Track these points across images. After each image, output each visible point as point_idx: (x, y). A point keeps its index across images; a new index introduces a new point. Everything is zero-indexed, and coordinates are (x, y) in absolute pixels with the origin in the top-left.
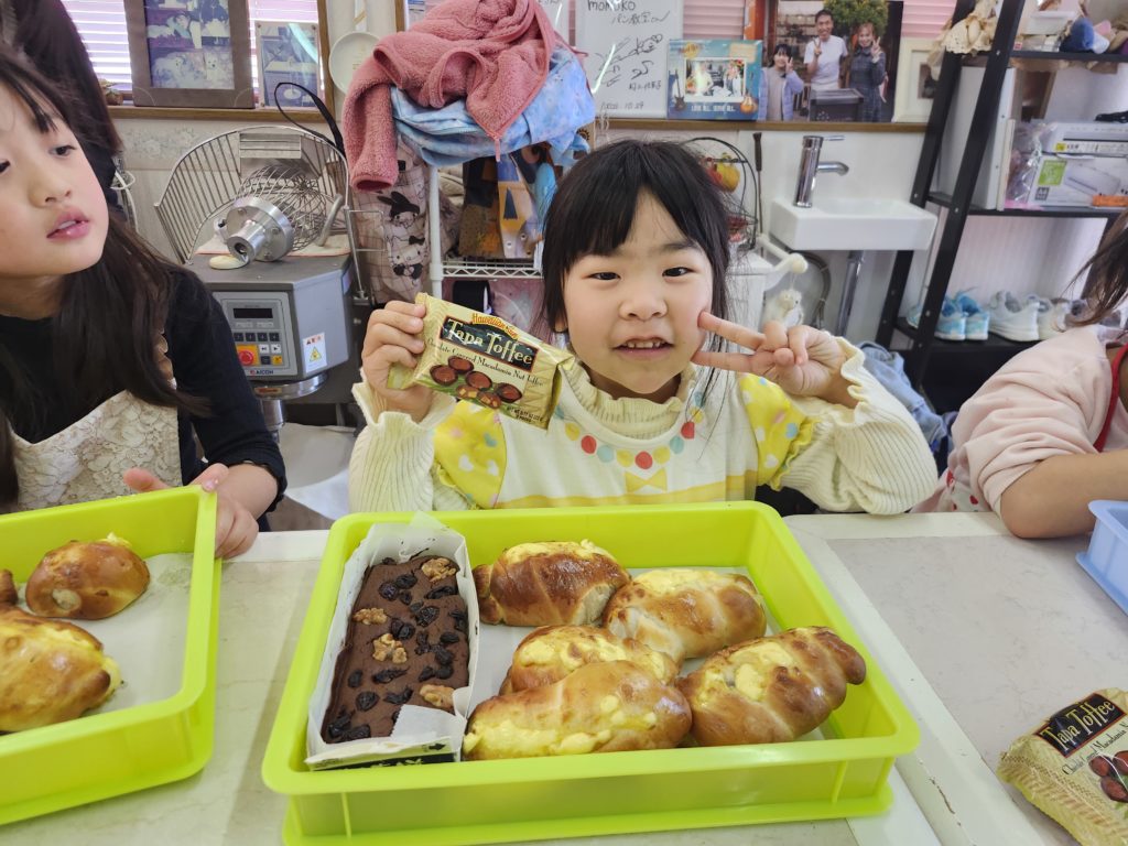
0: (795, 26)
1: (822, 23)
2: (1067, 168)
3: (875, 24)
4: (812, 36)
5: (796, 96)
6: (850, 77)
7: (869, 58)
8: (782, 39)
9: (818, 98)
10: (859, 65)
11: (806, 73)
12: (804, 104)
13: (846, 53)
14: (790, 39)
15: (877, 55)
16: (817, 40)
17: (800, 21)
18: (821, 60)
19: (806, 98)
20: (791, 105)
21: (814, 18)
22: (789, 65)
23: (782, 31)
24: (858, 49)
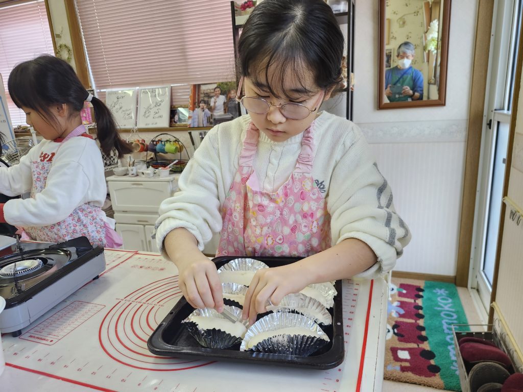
0: (207, 93)
1: (216, 91)
5: (208, 118)
6: (228, 110)
7: (234, 102)
10: (231, 105)
11: (211, 109)
12: (211, 120)
13: (226, 101)
16: (215, 97)
17: (209, 91)
18: (216, 104)
20: (206, 121)
21: (213, 90)
22: (205, 107)
23: (202, 95)
24: (230, 99)
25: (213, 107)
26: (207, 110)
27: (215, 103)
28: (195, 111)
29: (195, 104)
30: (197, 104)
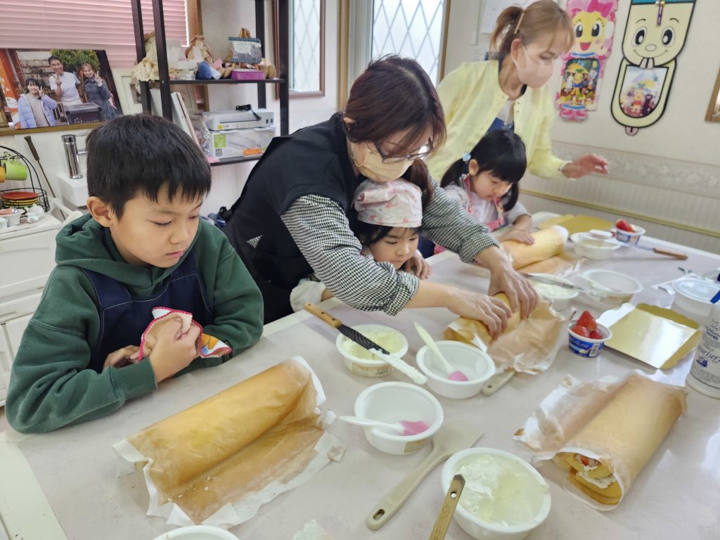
0: (35, 67)
1: (54, 65)
2: (227, 137)
3: (91, 64)
4: (51, 73)
5: (54, 110)
6: (88, 98)
7: (95, 84)
8: (29, 76)
9: (70, 110)
10: (90, 88)
11: (52, 95)
12: (62, 115)
13: (79, 82)
14: (35, 76)
15: (100, 82)
16: (55, 75)
17: (37, 64)
18: (62, 86)
19: (61, 111)
21: (47, 62)
22: (41, 91)
23: (27, 71)
24: (86, 79)
25: (56, 91)
26: (46, 97)
27: (59, 84)
28: (20, 99)
29: (18, 88)
30: (20, 85)
